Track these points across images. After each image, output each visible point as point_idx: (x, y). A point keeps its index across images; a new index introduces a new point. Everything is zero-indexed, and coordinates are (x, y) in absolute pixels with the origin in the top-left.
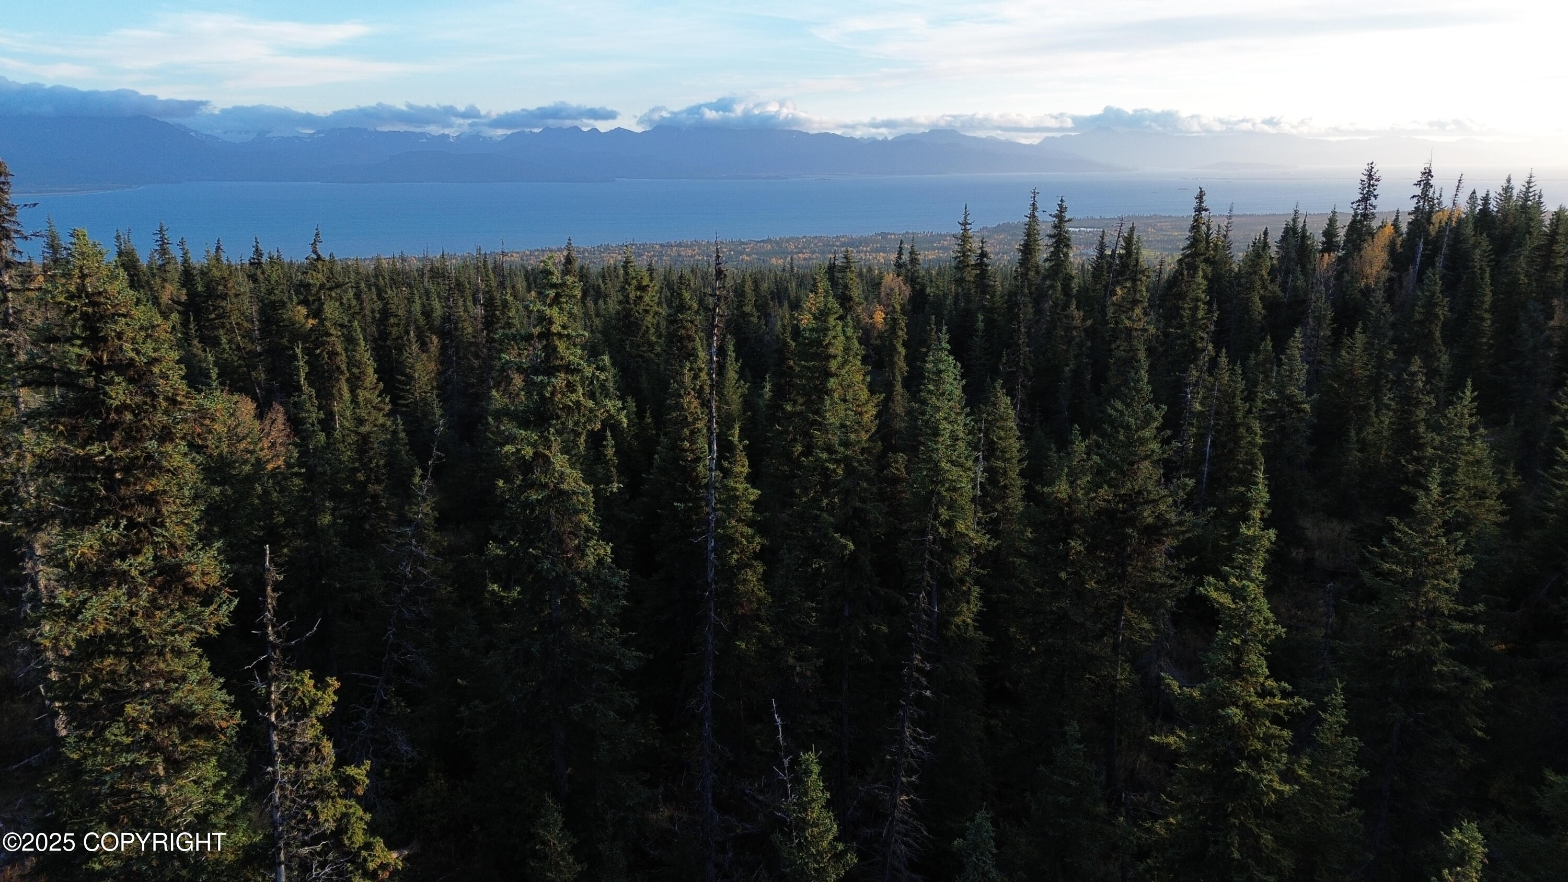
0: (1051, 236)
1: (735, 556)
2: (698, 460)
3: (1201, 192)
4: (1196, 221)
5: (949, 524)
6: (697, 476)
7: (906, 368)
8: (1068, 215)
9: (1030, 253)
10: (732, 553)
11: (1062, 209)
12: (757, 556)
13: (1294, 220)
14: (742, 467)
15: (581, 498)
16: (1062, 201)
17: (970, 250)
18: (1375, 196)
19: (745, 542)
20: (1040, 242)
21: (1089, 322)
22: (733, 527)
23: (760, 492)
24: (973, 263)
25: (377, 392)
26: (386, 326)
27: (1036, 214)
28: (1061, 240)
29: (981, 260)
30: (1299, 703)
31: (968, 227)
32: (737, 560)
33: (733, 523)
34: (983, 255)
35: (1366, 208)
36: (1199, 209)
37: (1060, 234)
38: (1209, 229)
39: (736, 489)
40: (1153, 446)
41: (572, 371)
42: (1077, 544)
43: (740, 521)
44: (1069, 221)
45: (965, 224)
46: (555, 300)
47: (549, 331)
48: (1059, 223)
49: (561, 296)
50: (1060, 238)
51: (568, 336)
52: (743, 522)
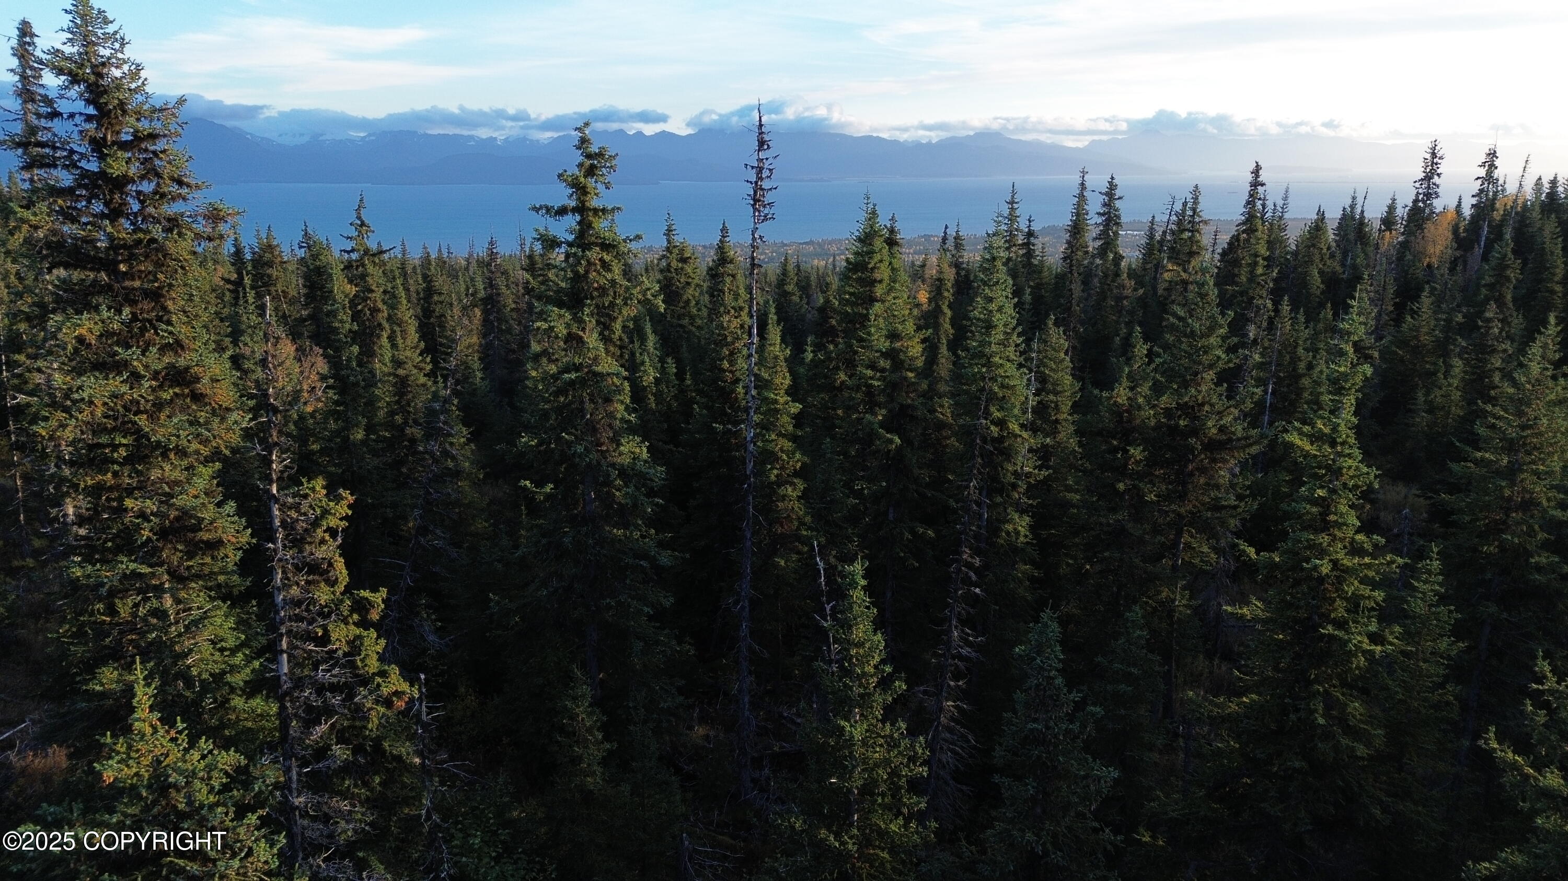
0: (1099, 214)
1: (775, 472)
3: (1257, 166)
4: (1251, 196)
5: (1001, 423)
6: (736, 398)
8: (1118, 193)
9: (1079, 233)
10: (772, 469)
11: (1112, 186)
12: (796, 474)
13: (1352, 207)
14: (783, 379)
15: (615, 380)
16: (1112, 178)
17: (1016, 230)
18: (1439, 175)
19: (785, 457)
20: (1090, 223)
21: (1141, 291)
22: (773, 440)
23: (801, 406)
24: (1020, 242)
25: (418, 351)
26: (430, 304)
27: (1085, 194)
28: (1111, 219)
29: (1028, 239)
30: (1393, 562)
31: (1016, 206)
32: (777, 476)
33: (773, 437)
34: (1030, 234)
35: (1429, 188)
36: (1255, 184)
37: (1109, 212)
38: (1264, 206)
39: (776, 402)
40: (1219, 352)
41: (607, 246)
42: (1136, 452)
43: (780, 435)
44: (1119, 198)
45: (1012, 202)
46: (591, 172)
47: (583, 205)
48: (1110, 201)
49: (596, 167)
50: (1110, 216)
51: (604, 210)
52: (784, 436)
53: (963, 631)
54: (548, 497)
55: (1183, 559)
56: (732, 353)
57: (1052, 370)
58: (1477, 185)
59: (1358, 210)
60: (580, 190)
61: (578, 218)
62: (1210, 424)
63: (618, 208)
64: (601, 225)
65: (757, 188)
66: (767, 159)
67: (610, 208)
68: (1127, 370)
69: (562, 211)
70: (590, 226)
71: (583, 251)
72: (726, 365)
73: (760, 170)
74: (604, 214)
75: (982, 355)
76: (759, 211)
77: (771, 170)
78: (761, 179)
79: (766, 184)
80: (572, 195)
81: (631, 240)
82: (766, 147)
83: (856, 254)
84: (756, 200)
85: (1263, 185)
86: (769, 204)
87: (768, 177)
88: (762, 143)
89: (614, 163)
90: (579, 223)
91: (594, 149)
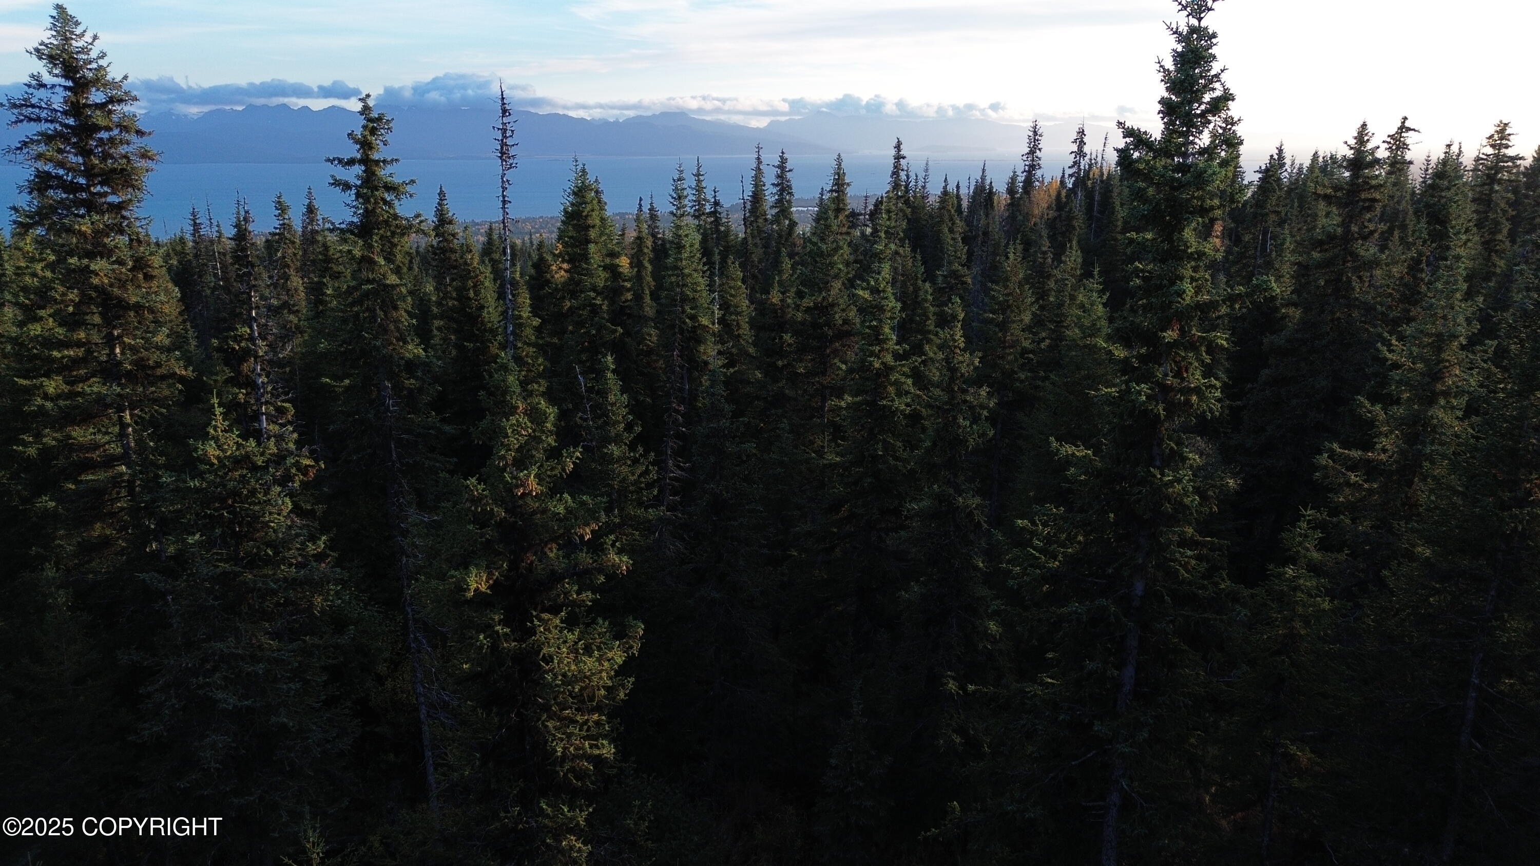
0: (773, 184)
1: (523, 373)
2: (482, 307)
3: (899, 141)
4: (895, 167)
5: (693, 318)
6: (482, 323)
7: (653, 283)
8: (788, 166)
9: (758, 202)
11: (783, 160)
12: (540, 375)
13: (983, 178)
14: (525, 299)
16: (783, 153)
17: (704, 200)
18: (1040, 150)
20: (767, 193)
23: (540, 321)
24: (708, 211)
27: (761, 167)
28: (784, 187)
29: (715, 208)
31: (701, 178)
34: (716, 203)
35: (1033, 160)
36: (899, 157)
37: (782, 183)
38: (908, 176)
39: (520, 317)
40: (841, 266)
41: (390, 188)
42: (787, 337)
43: (525, 343)
44: (790, 171)
45: (698, 175)
46: (373, 131)
47: (368, 157)
48: (782, 173)
49: (376, 129)
50: (783, 187)
51: (384, 161)
52: (529, 345)
53: (675, 459)
54: (348, 388)
55: (828, 419)
56: (475, 286)
57: (732, 295)
58: (1071, 159)
59: (988, 182)
60: (366, 145)
61: (363, 168)
62: (837, 316)
63: (396, 160)
64: (383, 173)
65: (503, 144)
66: (509, 123)
67: (389, 159)
68: (777, 278)
69: (351, 162)
70: (373, 174)
71: (372, 192)
72: (471, 294)
73: (504, 131)
74: (384, 164)
75: (676, 268)
76: (506, 162)
77: (512, 131)
78: (506, 137)
79: (509, 142)
80: (360, 149)
81: (406, 184)
82: (507, 114)
83: (572, 204)
84: (504, 154)
85: (904, 158)
86: (512, 156)
87: (510, 136)
88: (504, 111)
89: (391, 125)
90: (364, 171)
91: (375, 115)
